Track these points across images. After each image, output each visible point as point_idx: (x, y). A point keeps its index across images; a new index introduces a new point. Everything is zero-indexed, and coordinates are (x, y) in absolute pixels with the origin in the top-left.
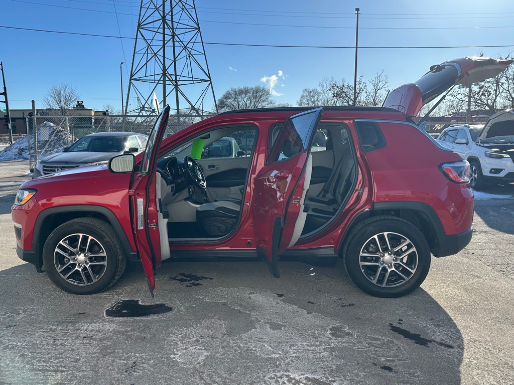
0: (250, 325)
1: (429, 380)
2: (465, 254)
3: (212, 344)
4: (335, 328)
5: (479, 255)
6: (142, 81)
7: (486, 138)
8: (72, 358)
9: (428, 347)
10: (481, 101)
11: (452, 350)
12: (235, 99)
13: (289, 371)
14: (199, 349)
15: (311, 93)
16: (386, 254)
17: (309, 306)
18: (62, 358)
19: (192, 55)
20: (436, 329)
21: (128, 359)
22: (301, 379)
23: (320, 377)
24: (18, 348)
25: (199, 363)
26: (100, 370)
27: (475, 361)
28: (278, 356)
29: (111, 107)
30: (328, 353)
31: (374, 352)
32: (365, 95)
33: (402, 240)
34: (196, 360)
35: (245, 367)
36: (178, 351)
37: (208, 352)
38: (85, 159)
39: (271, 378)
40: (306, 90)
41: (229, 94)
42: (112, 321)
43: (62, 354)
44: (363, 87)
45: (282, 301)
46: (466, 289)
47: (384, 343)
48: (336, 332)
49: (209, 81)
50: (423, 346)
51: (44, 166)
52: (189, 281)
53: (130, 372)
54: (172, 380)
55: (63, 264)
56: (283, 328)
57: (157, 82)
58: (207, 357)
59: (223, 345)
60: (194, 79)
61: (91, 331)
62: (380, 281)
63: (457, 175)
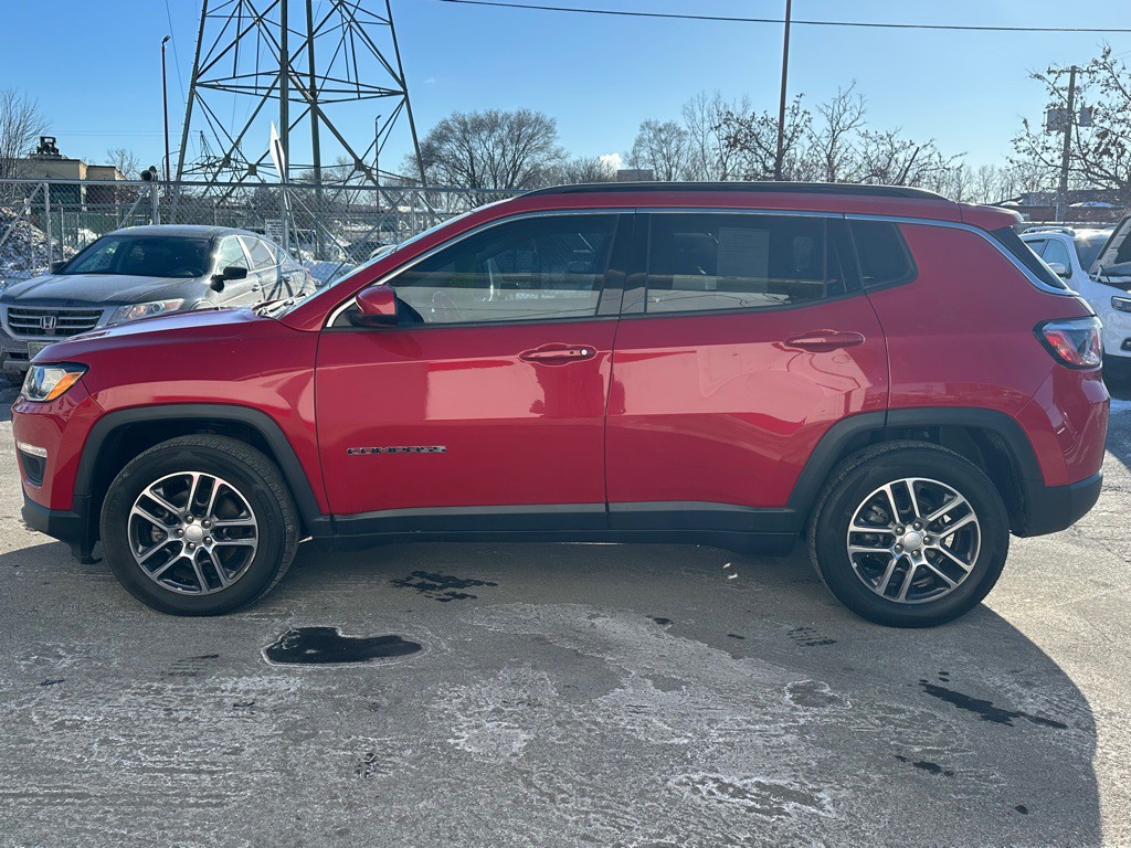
0: (608, 681)
1: (1021, 788)
2: (1074, 535)
3: (533, 718)
4: (802, 687)
5: (1106, 538)
6: (224, 88)
7: (1117, 261)
8: (223, 747)
9: (1011, 725)
10: (1101, 169)
11: (1063, 732)
12: (463, 142)
13: (717, 771)
14: (507, 727)
15: (663, 134)
16: (909, 529)
17: (735, 643)
18: (200, 746)
19: (357, 23)
20: (1024, 692)
21: (352, 746)
22: (746, 785)
23: (786, 782)
24: (89, 726)
25: (515, 755)
26: (297, 769)
27: (1114, 753)
28: (686, 741)
29: (128, 154)
30: (795, 737)
31: (896, 736)
32: (808, 144)
33: (947, 497)
34: (506, 749)
35: (618, 762)
36: (461, 731)
37: (529, 733)
38: (116, 294)
39: (680, 784)
40: (647, 124)
41: (447, 128)
42: (288, 672)
43: (196, 738)
44: (802, 124)
45: (668, 631)
46: (1081, 610)
47: (914, 718)
48: (804, 696)
49: (400, 93)
50: (1000, 725)
51: (11, 311)
52: (441, 588)
53: (367, 773)
54: (465, 787)
55: (150, 544)
56: (684, 687)
57: (265, 92)
58: (530, 744)
59: (558, 719)
60: (361, 88)
61: (247, 692)
62: (893, 589)
63: (1076, 350)
